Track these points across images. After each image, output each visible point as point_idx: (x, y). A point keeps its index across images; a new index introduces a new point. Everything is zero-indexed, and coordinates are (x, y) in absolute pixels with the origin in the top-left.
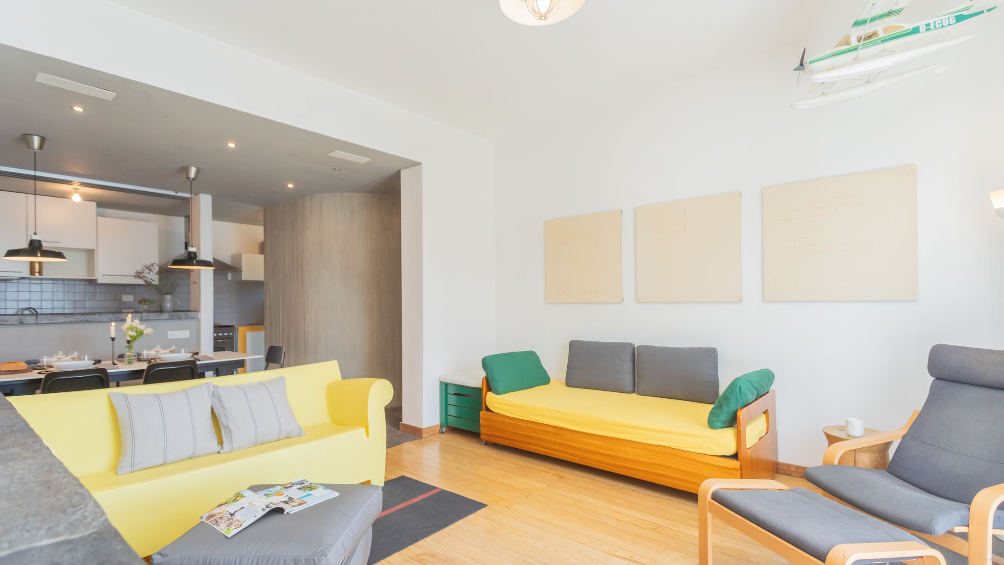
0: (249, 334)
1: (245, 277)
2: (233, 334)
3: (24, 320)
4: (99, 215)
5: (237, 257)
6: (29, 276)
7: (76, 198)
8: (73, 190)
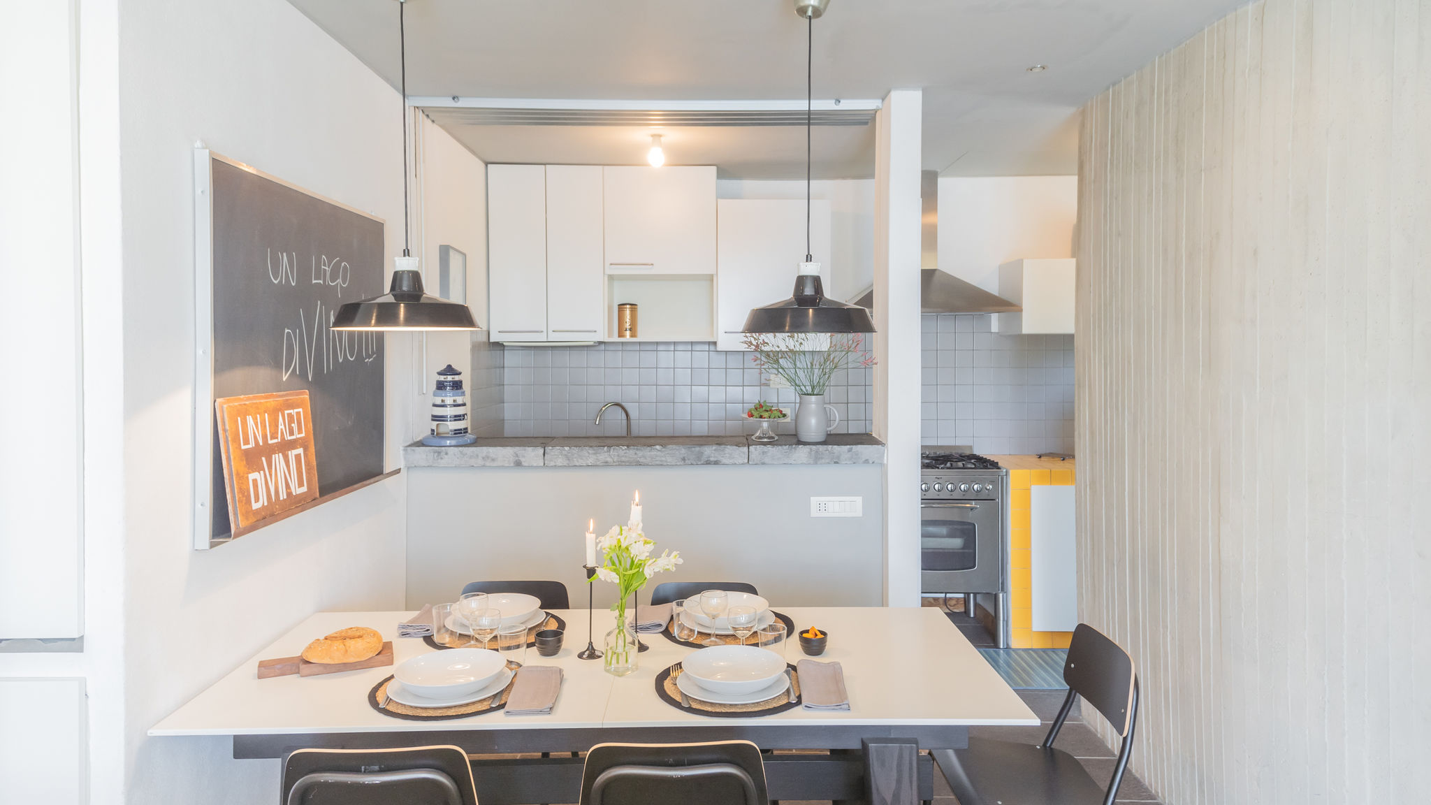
0: (1036, 490)
1: (1031, 324)
2: (995, 488)
3: (524, 457)
4: (721, 195)
5: (1013, 271)
6: (616, 339)
7: (656, 158)
8: (651, 139)
